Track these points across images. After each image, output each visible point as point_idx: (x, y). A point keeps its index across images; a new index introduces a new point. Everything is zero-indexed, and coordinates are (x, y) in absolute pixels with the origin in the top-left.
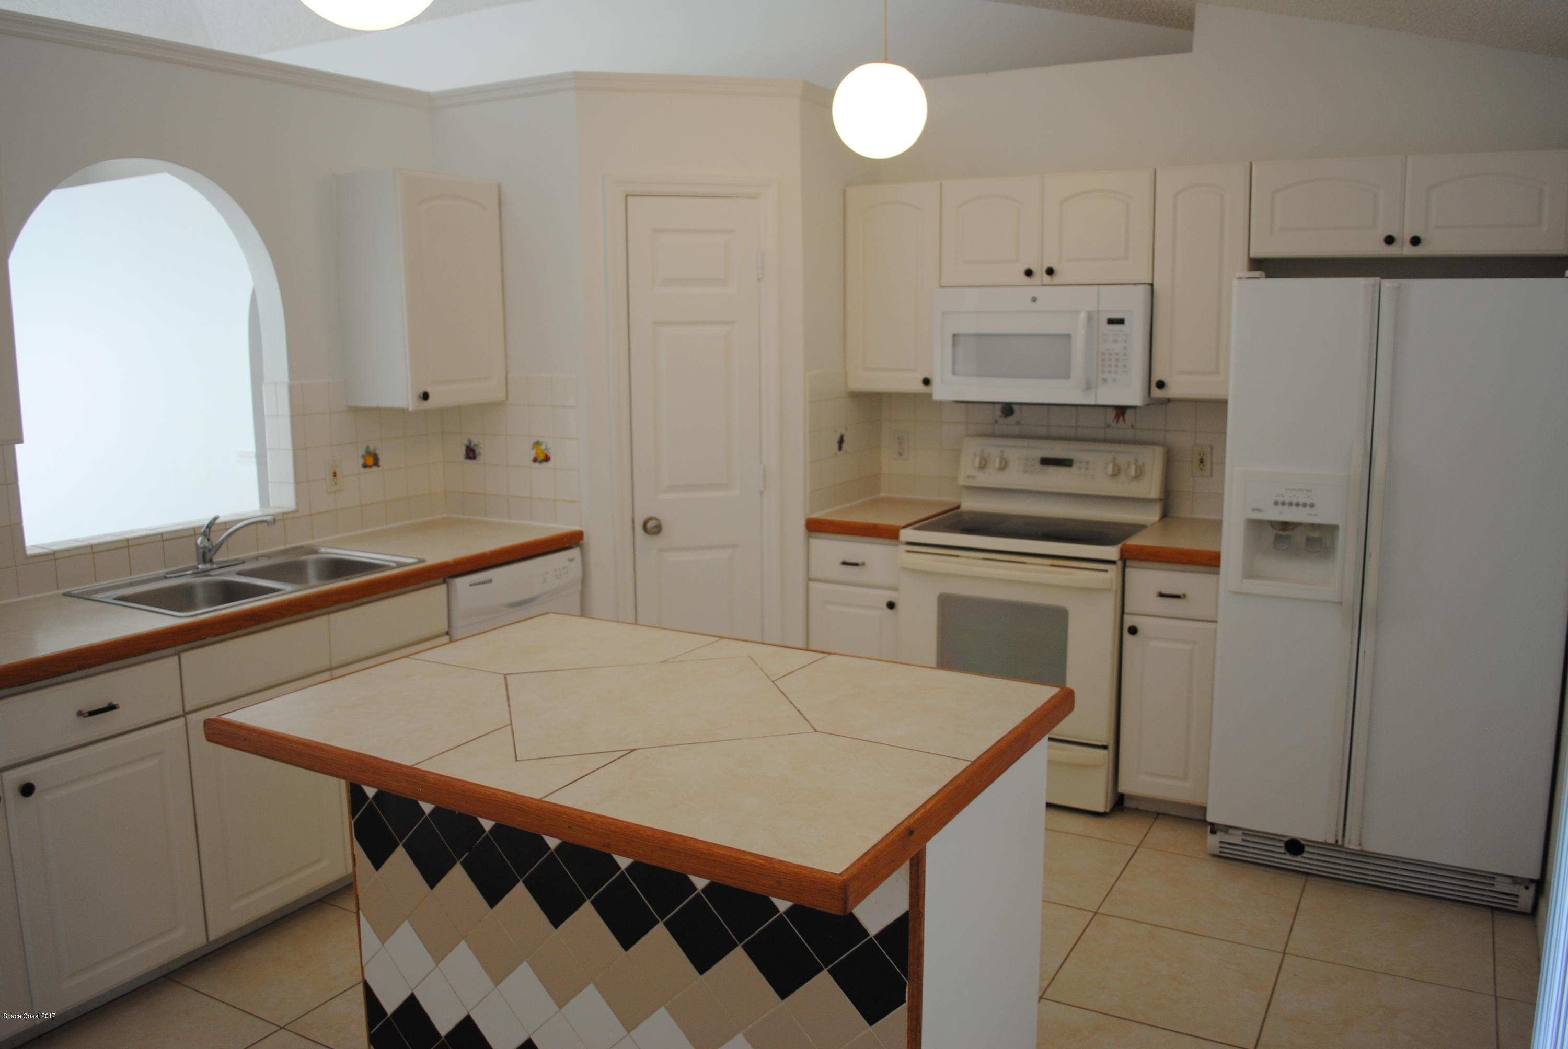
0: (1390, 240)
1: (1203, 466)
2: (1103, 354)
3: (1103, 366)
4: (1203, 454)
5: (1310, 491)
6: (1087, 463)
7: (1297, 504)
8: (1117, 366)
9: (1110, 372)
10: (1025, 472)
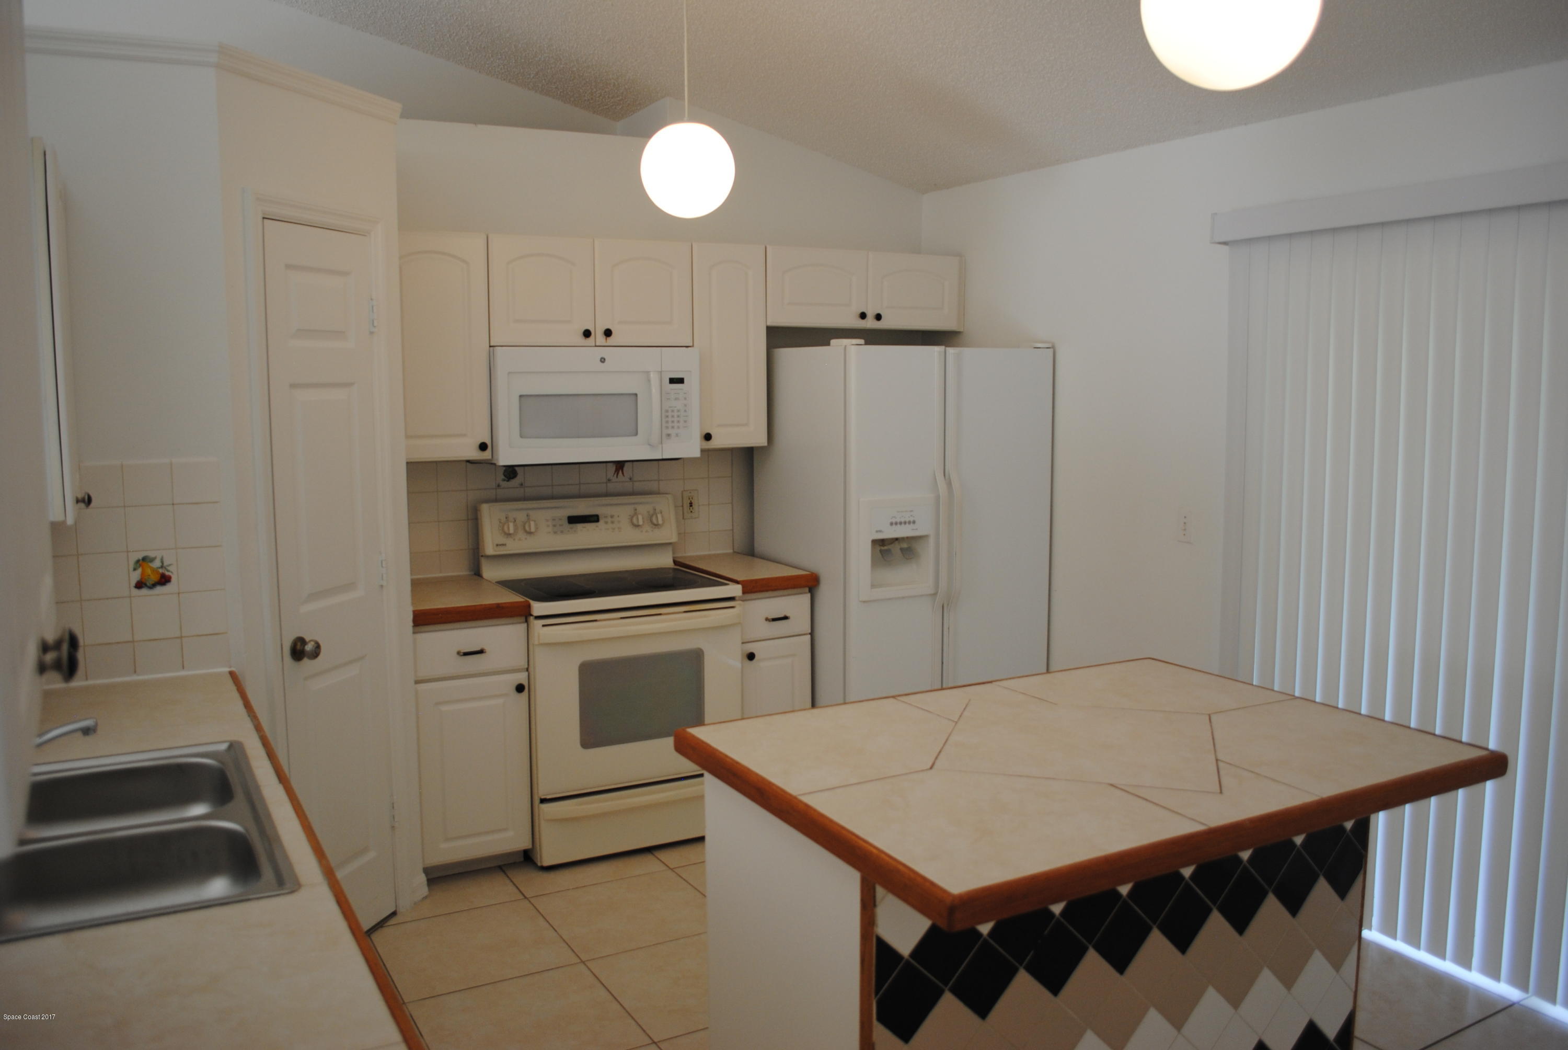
0: (863, 316)
1: (693, 509)
2: (667, 411)
3: (667, 422)
4: (692, 498)
5: (912, 511)
6: (612, 517)
7: (905, 523)
8: (678, 422)
9: (673, 427)
10: (555, 533)
